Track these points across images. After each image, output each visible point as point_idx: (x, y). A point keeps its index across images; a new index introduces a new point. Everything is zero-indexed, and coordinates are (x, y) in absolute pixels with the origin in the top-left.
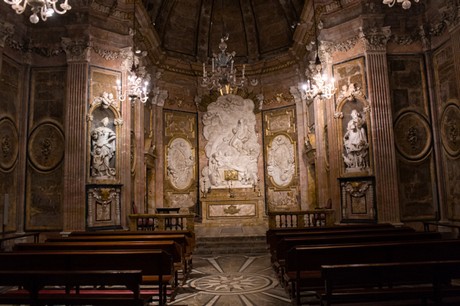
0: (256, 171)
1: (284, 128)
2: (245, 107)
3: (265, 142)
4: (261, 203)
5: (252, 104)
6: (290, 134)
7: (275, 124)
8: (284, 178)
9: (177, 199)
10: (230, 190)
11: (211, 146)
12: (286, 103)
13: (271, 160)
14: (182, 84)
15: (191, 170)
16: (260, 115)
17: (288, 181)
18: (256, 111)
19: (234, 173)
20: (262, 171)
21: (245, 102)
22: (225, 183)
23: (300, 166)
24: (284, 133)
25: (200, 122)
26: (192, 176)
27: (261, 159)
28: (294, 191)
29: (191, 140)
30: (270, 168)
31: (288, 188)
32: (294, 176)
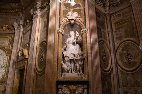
28: (2, 87)
32: (3, 77)
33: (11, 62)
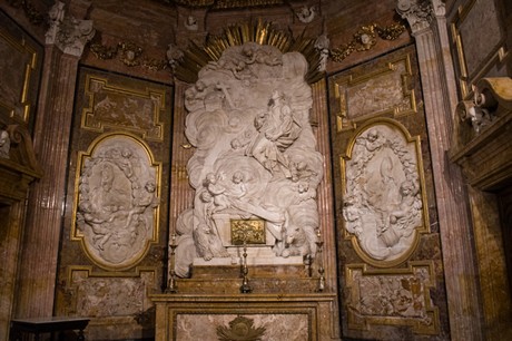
0: (314, 220)
1: (385, 105)
2: (286, 69)
3: (336, 147)
4: (327, 309)
5: (301, 62)
6: (403, 118)
7: (360, 99)
8: (389, 236)
9: (102, 292)
10: (242, 271)
11: (201, 160)
12: (387, 45)
13: (352, 192)
14: (139, 19)
15: (148, 217)
16: (321, 86)
17: (403, 247)
18: (312, 77)
19: (255, 225)
20: (328, 221)
21: (285, 58)
22: (233, 251)
23: (441, 203)
24: (386, 119)
25: (178, 104)
26: (151, 232)
27: (327, 189)
28: (425, 276)
29: (153, 146)
30: (351, 212)
31: (403, 266)
32: (419, 233)
33: (438, 165)
